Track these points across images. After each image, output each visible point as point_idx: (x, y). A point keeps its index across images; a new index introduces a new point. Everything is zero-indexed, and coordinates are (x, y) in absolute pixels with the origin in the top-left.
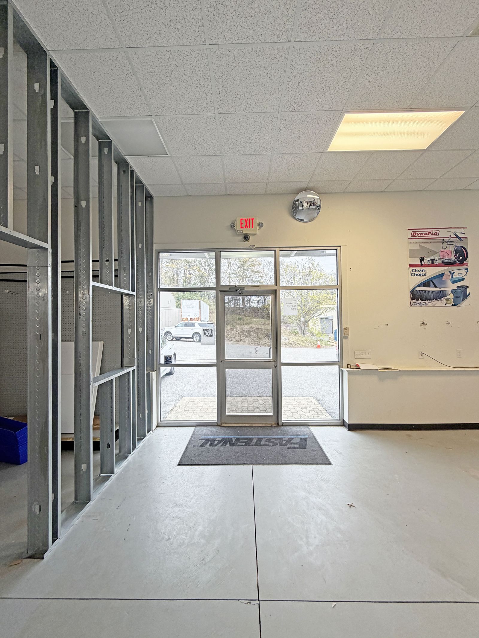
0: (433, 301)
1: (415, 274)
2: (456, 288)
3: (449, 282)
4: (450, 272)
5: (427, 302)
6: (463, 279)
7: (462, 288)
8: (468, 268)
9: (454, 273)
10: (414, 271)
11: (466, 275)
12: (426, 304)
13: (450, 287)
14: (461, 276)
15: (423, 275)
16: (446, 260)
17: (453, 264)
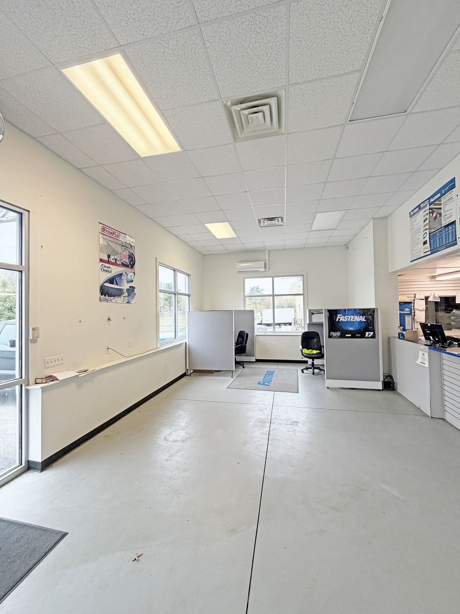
0: (116, 298)
1: (104, 270)
2: (129, 288)
3: (125, 282)
4: (126, 273)
5: (112, 298)
6: (132, 281)
7: (132, 288)
8: (135, 272)
9: (128, 274)
10: (103, 266)
11: (134, 278)
12: (111, 300)
13: (125, 286)
14: (131, 278)
15: (109, 272)
16: (124, 261)
17: (127, 266)
